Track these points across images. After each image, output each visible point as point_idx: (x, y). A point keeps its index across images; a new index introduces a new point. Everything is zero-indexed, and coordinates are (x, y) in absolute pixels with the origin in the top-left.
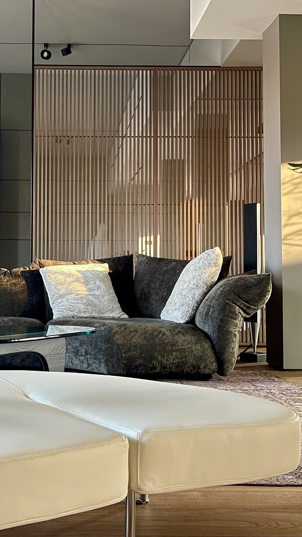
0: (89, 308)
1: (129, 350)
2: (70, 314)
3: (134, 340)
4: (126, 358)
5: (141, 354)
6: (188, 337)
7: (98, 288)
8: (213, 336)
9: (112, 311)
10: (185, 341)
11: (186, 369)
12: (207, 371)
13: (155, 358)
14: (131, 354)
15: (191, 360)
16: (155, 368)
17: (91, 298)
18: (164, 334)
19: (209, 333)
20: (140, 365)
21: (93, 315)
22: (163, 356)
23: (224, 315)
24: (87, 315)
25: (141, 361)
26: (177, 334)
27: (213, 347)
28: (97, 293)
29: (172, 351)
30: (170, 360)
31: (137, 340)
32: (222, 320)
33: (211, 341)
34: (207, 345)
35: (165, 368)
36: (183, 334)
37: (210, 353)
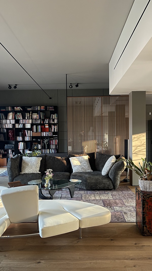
0: (82, 169)
1: (91, 184)
2: (77, 171)
3: (92, 181)
4: (90, 186)
5: (94, 185)
6: (106, 180)
7: (85, 163)
8: (112, 180)
9: (89, 170)
10: (105, 181)
11: (105, 188)
12: (111, 188)
13: (97, 186)
14: (92, 185)
15: (107, 186)
16: (98, 188)
17: (83, 166)
18: (100, 179)
19: (112, 179)
20: (94, 187)
21: (84, 171)
22: (99, 185)
23: (115, 175)
24: (82, 171)
25: (94, 186)
26: (103, 179)
27: (112, 182)
28: (84, 165)
29: (102, 184)
30: (101, 186)
31: (93, 181)
32: (114, 176)
33: (112, 181)
34: (110, 182)
35: (100, 188)
36: (105, 179)
37: (111, 184)
